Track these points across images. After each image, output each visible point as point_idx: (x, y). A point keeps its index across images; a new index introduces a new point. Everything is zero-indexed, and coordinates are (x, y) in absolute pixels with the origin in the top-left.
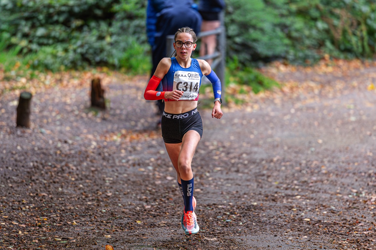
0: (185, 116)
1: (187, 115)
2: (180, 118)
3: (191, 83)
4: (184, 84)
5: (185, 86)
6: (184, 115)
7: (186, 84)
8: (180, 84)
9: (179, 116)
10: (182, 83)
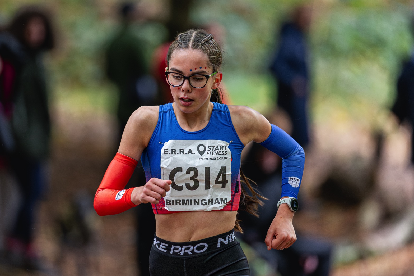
0: (198, 249)
1: (204, 247)
2: (186, 254)
3: (207, 170)
4: (188, 172)
5: (191, 178)
6: (195, 247)
7: (192, 173)
8: (178, 174)
9: (183, 249)
10: (182, 171)
